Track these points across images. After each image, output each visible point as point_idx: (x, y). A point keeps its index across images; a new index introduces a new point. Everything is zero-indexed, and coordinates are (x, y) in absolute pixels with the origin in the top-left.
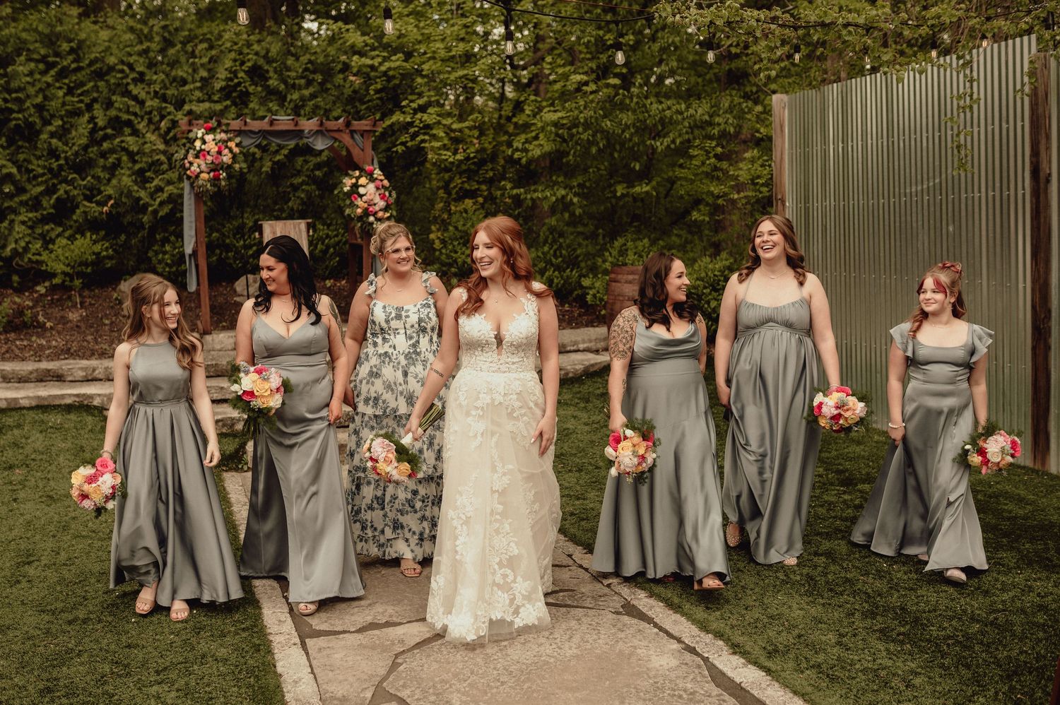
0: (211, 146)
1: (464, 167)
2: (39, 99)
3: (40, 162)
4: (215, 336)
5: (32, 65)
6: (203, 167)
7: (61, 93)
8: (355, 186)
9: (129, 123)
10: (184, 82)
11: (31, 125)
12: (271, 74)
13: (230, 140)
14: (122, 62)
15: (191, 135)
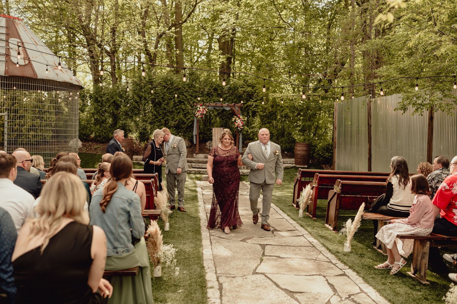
0: (201, 110)
1: (267, 116)
2: (162, 96)
3: (162, 111)
4: (199, 154)
5: (161, 87)
6: (199, 114)
7: (168, 95)
8: (235, 120)
9: (183, 102)
10: (197, 92)
11: (160, 102)
12: (219, 90)
13: (206, 108)
14: (183, 87)
15: (197, 107)
